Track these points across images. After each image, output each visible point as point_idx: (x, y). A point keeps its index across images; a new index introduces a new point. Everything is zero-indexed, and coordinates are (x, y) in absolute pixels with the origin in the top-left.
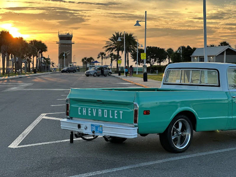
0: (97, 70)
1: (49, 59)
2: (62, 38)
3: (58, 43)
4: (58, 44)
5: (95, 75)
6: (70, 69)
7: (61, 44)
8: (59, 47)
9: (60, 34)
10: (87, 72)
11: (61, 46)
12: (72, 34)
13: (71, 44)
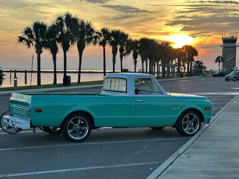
0: (237, 75)
1: (202, 63)
2: (225, 41)
3: (221, 46)
4: (222, 48)
5: (235, 79)
6: (222, 73)
7: (224, 47)
8: (223, 50)
9: (223, 37)
10: (226, 77)
11: (224, 49)
12: (237, 37)
13: (235, 47)
